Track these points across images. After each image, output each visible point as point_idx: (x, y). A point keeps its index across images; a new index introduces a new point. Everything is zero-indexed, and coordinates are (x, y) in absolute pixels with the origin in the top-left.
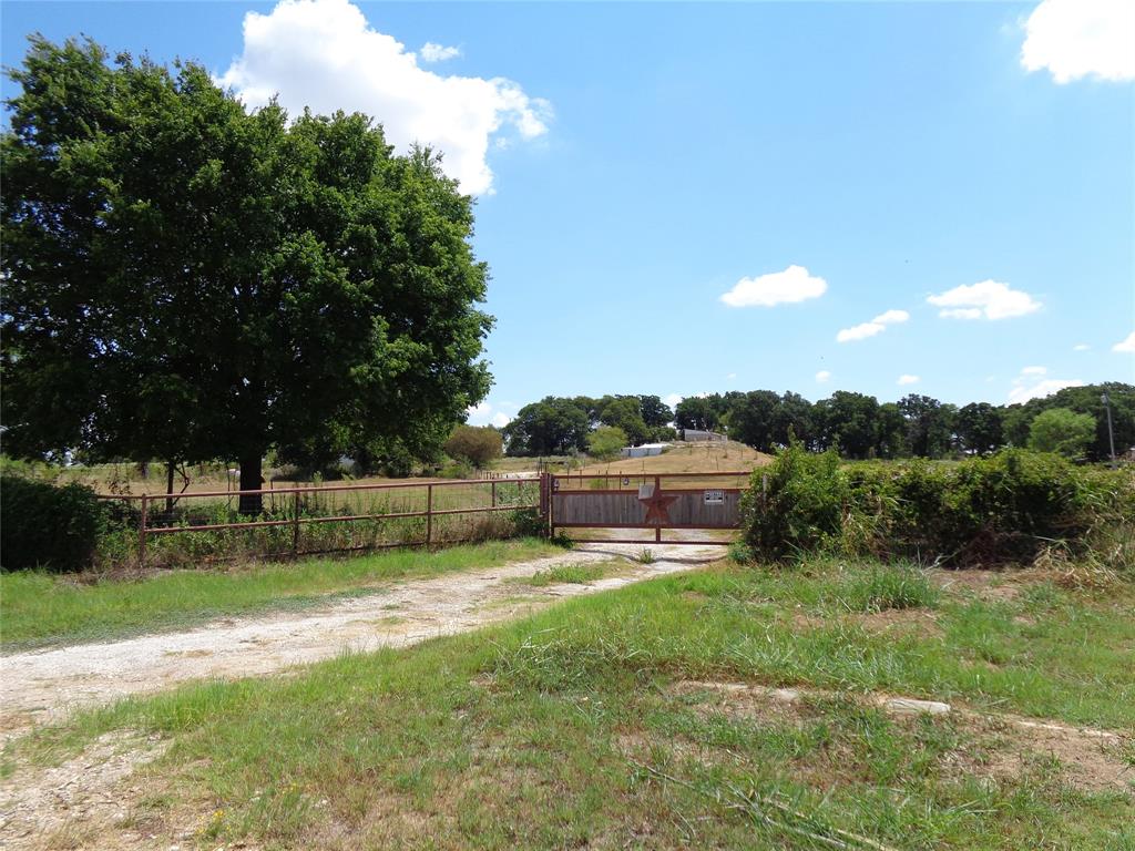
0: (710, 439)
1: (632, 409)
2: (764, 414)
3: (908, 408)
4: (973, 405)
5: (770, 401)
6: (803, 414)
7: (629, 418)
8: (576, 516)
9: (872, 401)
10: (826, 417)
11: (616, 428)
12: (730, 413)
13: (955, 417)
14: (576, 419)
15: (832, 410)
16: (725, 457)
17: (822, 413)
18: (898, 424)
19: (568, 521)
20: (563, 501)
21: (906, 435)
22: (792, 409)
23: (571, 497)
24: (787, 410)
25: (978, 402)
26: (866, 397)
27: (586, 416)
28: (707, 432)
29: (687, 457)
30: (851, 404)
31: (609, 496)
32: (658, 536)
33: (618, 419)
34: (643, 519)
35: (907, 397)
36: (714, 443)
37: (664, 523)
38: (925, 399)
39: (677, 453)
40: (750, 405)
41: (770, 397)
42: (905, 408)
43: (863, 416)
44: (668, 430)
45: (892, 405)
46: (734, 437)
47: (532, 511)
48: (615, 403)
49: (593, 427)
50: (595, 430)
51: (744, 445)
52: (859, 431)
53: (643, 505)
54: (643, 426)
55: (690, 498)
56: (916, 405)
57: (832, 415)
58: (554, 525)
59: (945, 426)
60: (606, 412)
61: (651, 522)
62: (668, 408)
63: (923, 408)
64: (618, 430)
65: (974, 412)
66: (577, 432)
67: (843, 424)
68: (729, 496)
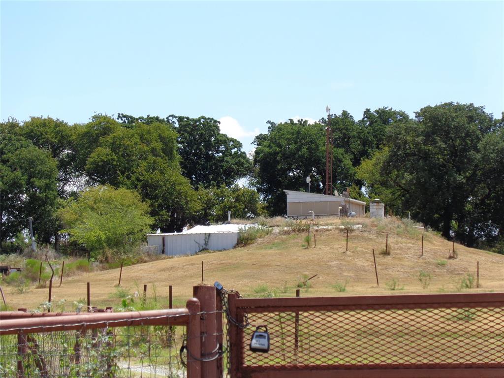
0: (345, 212)
1: (159, 146)
2: (458, 157)
7: (153, 167)
11: (122, 190)
12: (381, 155)
14: (30, 168)
16: (386, 253)
27: (53, 163)
28: (337, 198)
29: (298, 254)
33: (127, 170)
36: (357, 221)
39: (272, 245)
41: (471, 119)
48: (120, 132)
49: (68, 188)
50: (74, 194)
54: (185, 185)
60: (100, 153)
64: (125, 195)
66: (33, 197)
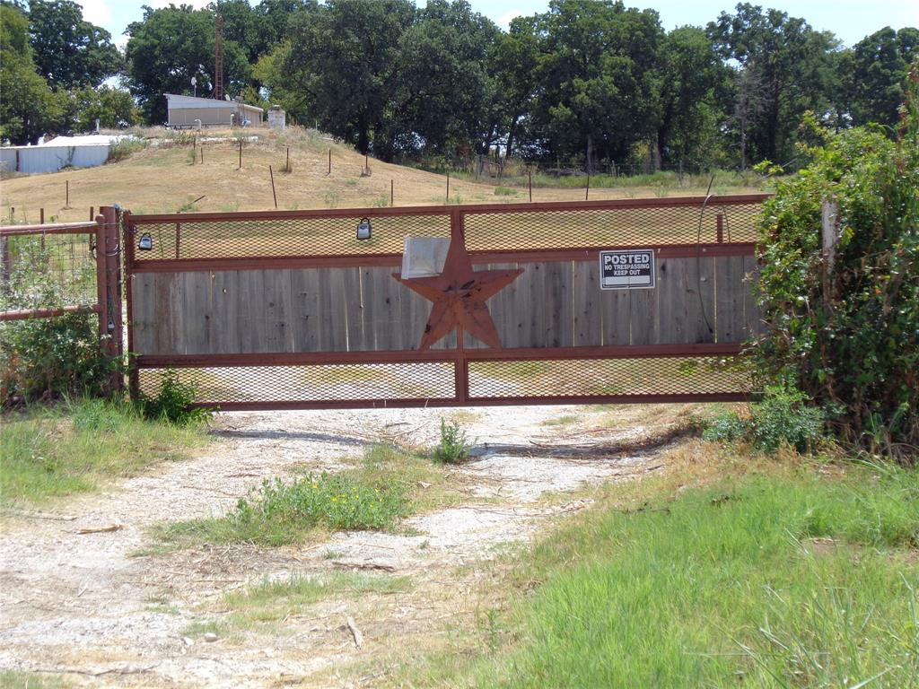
0: (238, 121)
2: (375, 54)
3: (734, 41)
4: (888, 33)
5: (392, 18)
6: (475, 54)
8: (208, 335)
9: (648, 21)
10: (534, 63)
13: (844, 63)
15: (551, 45)
16: (287, 170)
17: (526, 52)
18: (709, 82)
19: (183, 349)
20: (163, 291)
21: (730, 112)
22: (447, 41)
23: (189, 279)
24: (435, 43)
25: (896, 28)
26: (633, 11)
28: (229, 104)
30: (594, 28)
31: (311, 274)
32: (462, 383)
34: (417, 338)
35: (733, 12)
36: (253, 132)
37: (482, 346)
38: (776, 17)
39: (150, 160)
40: (339, 28)
42: (726, 39)
43: (628, 60)
44: (108, 98)
45: (696, 31)
46: (295, 117)
47: (77, 322)
51: (328, 139)
52: (613, 99)
53: (414, 294)
55: (555, 274)
56: (752, 34)
57: (547, 57)
58: (140, 362)
59: (820, 87)
61: (439, 345)
62: (106, 35)
63: (770, 42)
65: (888, 50)
67: (577, 82)
68: (670, 264)
